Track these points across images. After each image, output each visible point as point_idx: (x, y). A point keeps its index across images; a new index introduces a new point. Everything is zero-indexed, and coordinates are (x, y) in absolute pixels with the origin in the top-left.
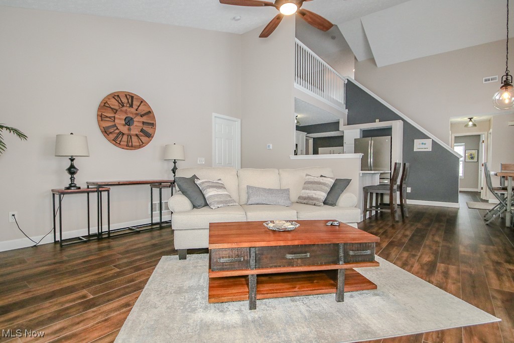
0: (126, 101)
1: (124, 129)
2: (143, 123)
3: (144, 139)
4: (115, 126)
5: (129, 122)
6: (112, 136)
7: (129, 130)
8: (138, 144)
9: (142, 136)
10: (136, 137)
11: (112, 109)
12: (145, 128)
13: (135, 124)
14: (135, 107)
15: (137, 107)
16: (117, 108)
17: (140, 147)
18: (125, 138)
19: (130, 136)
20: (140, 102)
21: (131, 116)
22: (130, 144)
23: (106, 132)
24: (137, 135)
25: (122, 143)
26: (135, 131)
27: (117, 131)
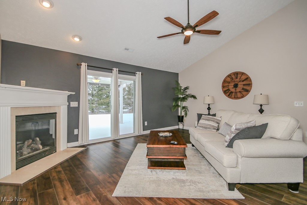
0: (234, 76)
1: (233, 90)
2: (244, 85)
3: (244, 93)
4: (229, 89)
5: (236, 86)
6: (228, 94)
7: (235, 90)
8: (240, 96)
9: (242, 92)
10: (239, 93)
11: (227, 82)
12: (245, 87)
13: (239, 86)
14: (239, 78)
15: (240, 78)
16: (230, 81)
17: (242, 97)
18: (233, 94)
19: (236, 93)
20: (242, 74)
21: (237, 83)
22: (236, 97)
23: (225, 92)
24: (240, 92)
25: (232, 97)
26: (238, 89)
27: (230, 92)
